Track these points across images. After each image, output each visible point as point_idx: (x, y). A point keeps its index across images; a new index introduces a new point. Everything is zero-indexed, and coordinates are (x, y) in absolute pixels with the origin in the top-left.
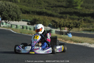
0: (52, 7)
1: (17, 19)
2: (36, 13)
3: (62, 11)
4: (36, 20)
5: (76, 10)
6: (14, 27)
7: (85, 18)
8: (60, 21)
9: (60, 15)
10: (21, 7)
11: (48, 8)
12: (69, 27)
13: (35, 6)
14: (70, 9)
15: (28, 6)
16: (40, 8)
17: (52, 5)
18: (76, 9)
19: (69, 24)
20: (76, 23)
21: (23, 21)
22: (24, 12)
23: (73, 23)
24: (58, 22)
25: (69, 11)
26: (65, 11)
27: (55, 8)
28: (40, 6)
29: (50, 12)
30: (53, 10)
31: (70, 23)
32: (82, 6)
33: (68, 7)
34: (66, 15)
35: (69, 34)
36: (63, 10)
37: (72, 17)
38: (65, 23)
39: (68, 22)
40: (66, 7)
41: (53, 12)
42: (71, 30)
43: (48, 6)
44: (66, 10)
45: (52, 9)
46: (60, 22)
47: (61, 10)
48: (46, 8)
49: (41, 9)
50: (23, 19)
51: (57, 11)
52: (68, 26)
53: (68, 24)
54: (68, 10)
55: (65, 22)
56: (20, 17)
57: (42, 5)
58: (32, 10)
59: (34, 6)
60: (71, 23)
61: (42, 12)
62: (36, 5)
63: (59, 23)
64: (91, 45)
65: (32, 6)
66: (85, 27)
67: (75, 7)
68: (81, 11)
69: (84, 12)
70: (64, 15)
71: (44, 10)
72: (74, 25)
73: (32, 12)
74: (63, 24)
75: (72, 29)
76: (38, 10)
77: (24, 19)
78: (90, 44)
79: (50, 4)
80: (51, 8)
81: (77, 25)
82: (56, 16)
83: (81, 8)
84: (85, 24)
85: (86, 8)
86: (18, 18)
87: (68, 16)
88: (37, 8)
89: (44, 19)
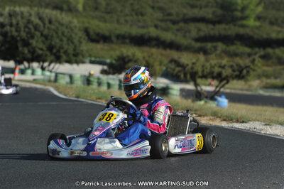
0: (174, 22)
1: (74, 58)
2: (128, 41)
3: (202, 34)
4: (126, 60)
5: (242, 31)
6: (64, 81)
7: (270, 50)
8: (194, 61)
9: (198, 45)
10: (87, 25)
11: (163, 24)
12: (219, 77)
13: (126, 21)
14: (227, 27)
15: (105, 21)
16: (141, 24)
17: (174, 18)
18: (243, 26)
19: (220, 70)
20: (238, 65)
21: (92, 62)
22: (94, 37)
23: (232, 66)
24: (188, 65)
25: (223, 32)
26: (212, 33)
27: (182, 25)
28: (139, 21)
29: (168, 36)
30: (178, 30)
31: (223, 67)
32: (258, 18)
33: (219, 22)
34: (214, 44)
35: (220, 96)
36: (205, 29)
37: (232, 48)
38: (209, 67)
39: (215, 65)
40: (214, 23)
41: (176, 35)
42: (227, 86)
43: (161, 21)
44: (213, 29)
45: (175, 27)
46: (194, 64)
47: (199, 30)
48: (156, 26)
49: (143, 27)
50: (93, 59)
51: (187, 34)
52: (215, 74)
53: (217, 70)
54: (221, 29)
55: (208, 65)
56: (82, 51)
57: (145, 18)
58: (118, 32)
59: (122, 20)
60: (226, 67)
61: (146, 37)
62: (128, 18)
63: (192, 68)
64: (268, 127)
65: (118, 21)
66: (267, 76)
67: (240, 23)
68: (257, 31)
69: (265, 36)
70: (209, 45)
71: (153, 32)
72: (234, 71)
73: (118, 37)
74: (203, 71)
75: (228, 82)
76: (135, 31)
77: (95, 57)
78: (266, 125)
79: (170, 14)
80: (171, 25)
81: (241, 72)
82: (187, 49)
83: (258, 24)
84: (269, 69)
85: (271, 23)
86: (76, 55)
87: (221, 46)
88: (131, 26)
89: (149, 57)
